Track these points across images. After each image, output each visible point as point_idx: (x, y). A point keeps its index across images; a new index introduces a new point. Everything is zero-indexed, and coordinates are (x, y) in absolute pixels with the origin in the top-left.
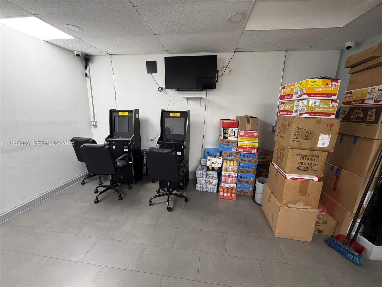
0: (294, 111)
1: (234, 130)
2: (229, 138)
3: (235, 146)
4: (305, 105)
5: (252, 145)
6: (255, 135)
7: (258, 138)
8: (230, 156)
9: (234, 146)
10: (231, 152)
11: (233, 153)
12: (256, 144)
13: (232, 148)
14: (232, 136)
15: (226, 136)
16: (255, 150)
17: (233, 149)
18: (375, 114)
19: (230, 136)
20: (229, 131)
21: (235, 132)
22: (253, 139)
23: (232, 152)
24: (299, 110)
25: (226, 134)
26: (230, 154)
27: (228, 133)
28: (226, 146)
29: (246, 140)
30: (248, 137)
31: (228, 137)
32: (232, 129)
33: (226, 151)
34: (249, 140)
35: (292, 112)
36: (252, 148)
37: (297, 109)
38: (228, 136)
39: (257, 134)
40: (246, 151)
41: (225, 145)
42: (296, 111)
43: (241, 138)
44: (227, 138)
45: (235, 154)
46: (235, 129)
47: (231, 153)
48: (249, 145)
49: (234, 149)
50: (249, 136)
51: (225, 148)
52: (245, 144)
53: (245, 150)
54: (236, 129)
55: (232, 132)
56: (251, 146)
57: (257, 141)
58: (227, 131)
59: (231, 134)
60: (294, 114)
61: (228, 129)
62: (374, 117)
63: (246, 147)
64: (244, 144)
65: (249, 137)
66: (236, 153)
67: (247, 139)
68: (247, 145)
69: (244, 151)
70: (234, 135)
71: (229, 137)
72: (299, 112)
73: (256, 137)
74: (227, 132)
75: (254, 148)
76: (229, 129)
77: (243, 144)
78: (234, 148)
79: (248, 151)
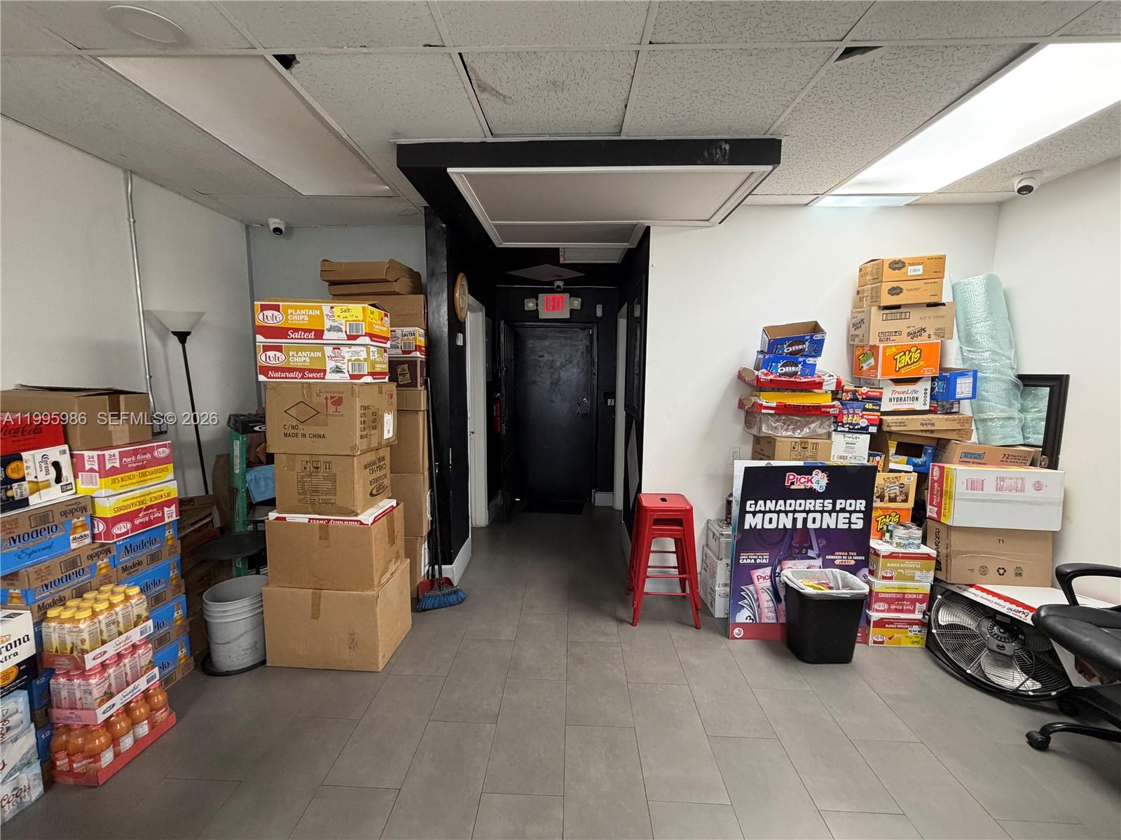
0: (328, 371)
1: (52, 459)
2: (35, 501)
3: (81, 526)
4: (361, 358)
5: (158, 494)
6: (162, 455)
7: (172, 465)
8: (68, 577)
9: (79, 524)
10: (71, 555)
11: (84, 558)
12: (172, 487)
13: (71, 537)
14: (49, 486)
15: (13, 497)
16: (173, 508)
17: (74, 539)
18: (408, 372)
19: (37, 487)
20: (28, 468)
21: (56, 465)
22: (157, 472)
23: (77, 553)
24: (345, 366)
25: (15, 485)
26: (65, 567)
27: (23, 479)
28: (31, 544)
29: (134, 481)
30: (138, 468)
31: (27, 500)
32: (39, 453)
33: (42, 566)
34: (142, 479)
35: (325, 371)
36: (160, 506)
37: (339, 364)
38: (26, 494)
39: (167, 451)
40: (143, 525)
41: (30, 535)
42: (338, 370)
43: (114, 482)
44: (24, 502)
45: (91, 557)
46: (56, 453)
47: (73, 563)
48: (148, 498)
49: (82, 537)
50: (140, 464)
51: (30, 554)
52: (135, 500)
53: (137, 522)
54: (64, 452)
55: (47, 469)
56: (156, 498)
57: (171, 476)
58: (19, 469)
59: (42, 477)
60: (331, 377)
61: (21, 459)
62: (408, 376)
63: (141, 509)
64: (129, 502)
65: (144, 467)
66: (96, 551)
67: (138, 479)
68: (143, 498)
69: (134, 528)
70: (58, 480)
71: (32, 493)
72: (348, 372)
73: (165, 461)
74: (15, 476)
75: (168, 504)
76: (25, 455)
77: (125, 504)
78: (77, 536)
79: (150, 523)
